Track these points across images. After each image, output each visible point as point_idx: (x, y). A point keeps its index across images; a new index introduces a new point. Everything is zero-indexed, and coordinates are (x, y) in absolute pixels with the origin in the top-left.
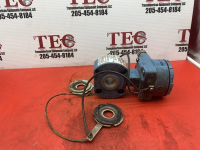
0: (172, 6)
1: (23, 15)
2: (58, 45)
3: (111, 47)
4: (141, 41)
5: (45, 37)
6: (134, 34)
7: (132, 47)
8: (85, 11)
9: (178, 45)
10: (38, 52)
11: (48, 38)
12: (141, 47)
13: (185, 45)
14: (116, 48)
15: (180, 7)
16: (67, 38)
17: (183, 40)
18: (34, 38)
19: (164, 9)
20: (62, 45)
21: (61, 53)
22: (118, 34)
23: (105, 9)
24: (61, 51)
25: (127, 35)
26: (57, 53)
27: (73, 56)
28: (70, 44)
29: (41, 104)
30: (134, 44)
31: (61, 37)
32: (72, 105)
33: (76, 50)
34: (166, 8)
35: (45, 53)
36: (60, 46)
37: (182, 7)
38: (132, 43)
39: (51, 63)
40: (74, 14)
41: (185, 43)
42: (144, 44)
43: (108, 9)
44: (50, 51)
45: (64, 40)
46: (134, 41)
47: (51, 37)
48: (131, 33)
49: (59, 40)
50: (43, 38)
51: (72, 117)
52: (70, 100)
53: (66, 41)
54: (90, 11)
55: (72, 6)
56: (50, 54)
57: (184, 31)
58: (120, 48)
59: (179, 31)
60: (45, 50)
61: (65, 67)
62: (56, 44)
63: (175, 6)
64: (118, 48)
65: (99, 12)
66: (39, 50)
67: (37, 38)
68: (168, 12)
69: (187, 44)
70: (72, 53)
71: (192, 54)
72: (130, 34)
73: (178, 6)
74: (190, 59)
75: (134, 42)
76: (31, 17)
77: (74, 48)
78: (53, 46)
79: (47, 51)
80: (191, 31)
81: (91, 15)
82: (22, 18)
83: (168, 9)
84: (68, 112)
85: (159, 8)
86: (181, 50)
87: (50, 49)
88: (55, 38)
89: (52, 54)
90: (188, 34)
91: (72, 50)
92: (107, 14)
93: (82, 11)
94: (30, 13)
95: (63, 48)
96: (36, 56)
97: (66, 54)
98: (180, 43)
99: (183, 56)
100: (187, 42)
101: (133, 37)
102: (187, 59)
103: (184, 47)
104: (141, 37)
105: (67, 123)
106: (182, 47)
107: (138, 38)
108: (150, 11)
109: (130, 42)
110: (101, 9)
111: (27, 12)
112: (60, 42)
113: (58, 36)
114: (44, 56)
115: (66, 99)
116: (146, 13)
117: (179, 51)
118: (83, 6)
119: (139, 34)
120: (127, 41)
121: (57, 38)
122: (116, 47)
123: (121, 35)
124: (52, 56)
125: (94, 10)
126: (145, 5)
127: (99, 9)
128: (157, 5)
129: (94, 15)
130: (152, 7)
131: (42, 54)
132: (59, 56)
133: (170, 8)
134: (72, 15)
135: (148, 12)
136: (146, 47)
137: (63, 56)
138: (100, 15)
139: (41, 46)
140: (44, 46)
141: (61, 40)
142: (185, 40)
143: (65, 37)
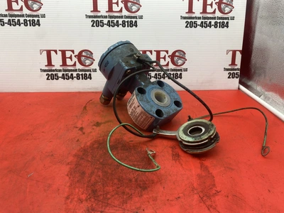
0: (218, 21)
1: (28, 22)
2: (72, 63)
4: (180, 62)
5: (56, 51)
6: (170, 53)
7: (168, 70)
8: (109, 21)
9: (228, 70)
10: (45, 71)
11: (60, 53)
12: (179, 70)
13: (235, 70)
15: (228, 23)
16: (84, 54)
17: (233, 63)
18: (41, 52)
19: (208, 23)
20: (77, 63)
21: (75, 74)
22: (151, 52)
23: (134, 20)
25: (162, 54)
26: (70, 73)
27: (91, 79)
28: (88, 62)
30: (171, 66)
31: (76, 53)
32: (84, 133)
33: (95, 70)
34: (210, 22)
35: (54, 73)
36: (75, 65)
37: (230, 22)
38: (168, 65)
39: (61, 86)
40: (95, 25)
41: (236, 67)
42: (183, 67)
43: (138, 20)
44: (60, 71)
45: (79, 56)
46: (170, 62)
47: (63, 52)
48: (167, 52)
49: (73, 56)
50: (53, 53)
53: (83, 59)
54: (115, 22)
55: (92, 14)
56: (60, 74)
57: (234, 53)
59: (228, 52)
60: (54, 68)
61: (80, 93)
62: (69, 62)
63: (222, 21)
65: (126, 23)
66: (47, 68)
67: (45, 53)
68: (213, 27)
69: (238, 69)
70: (90, 75)
71: (246, 82)
72: (165, 53)
73: (225, 21)
74: (242, 88)
75: (170, 64)
76: (39, 25)
77: (92, 67)
79: (56, 70)
80: (242, 52)
81: (116, 27)
82: (27, 25)
83: (213, 23)
84: (78, 140)
85: (202, 22)
86: (232, 76)
87: (61, 68)
88: (68, 54)
89: (63, 75)
90: (239, 56)
91: (89, 70)
92: (136, 26)
93: (105, 21)
94: (38, 21)
95: (79, 66)
96: (41, 76)
97: (82, 75)
98: (230, 67)
99: (234, 83)
100: (239, 66)
101: (169, 56)
102: (239, 89)
103: (235, 72)
104: (180, 58)
106: (232, 72)
107: (176, 59)
108: (191, 25)
109: (165, 63)
110: (130, 20)
111: (34, 18)
112: (75, 59)
113: (73, 51)
114: (52, 77)
116: (186, 27)
117: (229, 77)
118: (107, 14)
119: (177, 54)
120: (162, 62)
121: (71, 53)
123: (154, 54)
124: (63, 77)
125: (120, 21)
126: (185, 18)
127: (126, 20)
128: (199, 18)
129: (121, 26)
130: (193, 21)
131: (50, 73)
132: (72, 77)
133: (216, 23)
134: (93, 26)
135: (188, 26)
136: (186, 70)
137: (78, 77)
138: (128, 27)
139: (50, 63)
140: (53, 64)
141: (75, 56)
142: (236, 63)
143: (81, 52)
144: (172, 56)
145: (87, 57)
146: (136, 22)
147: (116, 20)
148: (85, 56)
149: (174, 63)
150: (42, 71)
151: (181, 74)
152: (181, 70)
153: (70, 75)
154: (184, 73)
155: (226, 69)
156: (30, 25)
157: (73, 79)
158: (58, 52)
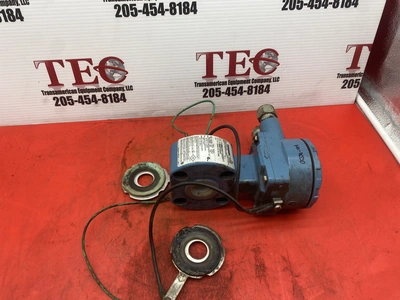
1: (1, 15)
2: (92, 79)
3: (204, 81)
4: (268, 68)
5: (61, 62)
6: (253, 55)
7: (248, 82)
8: (146, 6)
9: (343, 76)
10: (49, 93)
11: (68, 65)
12: (266, 81)
13: (356, 75)
14: (215, 84)
16: (108, 63)
17: (354, 65)
18: (37, 64)
20: (100, 79)
21: (98, 95)
22: (221, 54)
23: (191, 1)
24: (99, 90)
25: (240, 57)
26: (91, 95)
27: (125, 100)
28: (117, 76)
29: (72, 225)
30: (254, 75)
31: (96, 63)
33: (130, 88)
35: (65, 96)
36: (96, 81)
38: (248, 73)
39: (78, 113)
40: (121, 13)
41: (357, 72)
42: (274, 75)
43: (199, 2)
44: (74, 92)
45: (102, 67)
46: (252, 68)
47: (74, 63)
48: (248, 53)
49: (91, 68)
50: (56, 66)
51: (132, 255)
52: (125, 214)
53: (108, 71)
54: (157, 6)
56: (75, 97)
57: (359, 48)
58: (224, 83)
59: (349, 48)
60: (63, 89)
62: (85, 77)
64: (219, 83)
65: (177, 8)
66: (52, 89)
67: (43, 66)
68: (330, 7)
69: (360, 74)
70: (123, 95)
71: (368, 90)
72: (245, 55)
74: (361, 102)
75: (252, 71)
76: (22, 19)
77: (125, 83)
78: (79, 80)
79: (68, 91)
80: (372, 48)
81: (159, 15)
84: (124, 243)
86: (348, 84)
87: (75, 88)
88: (83, 66)
89: (80, 97)
90: (365, 54)
91: (121, 89)
92: (195, 12)
93: (140, 5)
94: (18, 11)
95: (103, 83)
96: (45, 101)
97: (110, 95)
98: (347, 72)
99: (352, 94)
100: (362, 70)
102: (356, 101)
103: (355, 78)
104: (268, 61)
105: (125, 270)
106: (349, 79)
107: (262, 63)
108: (292, 4)
109: (244, 71)
111: (10, 7)
112: (95, 73)
113: (90, 61)
114: (63, 101)
115: (119, 212)
116: (284, 9)
117: (343, 87)
119: (264, 55)
120: (239, 69)
121: (87, 64)
122: (215, 80)
123: (227, 57)
124: (81, 100)
125: (167, 3)
129: (167, 13)
131: (59, 96)
132: (95, 100)
134: (118, 15)
135: (288, 6)
136: (277, 80)
137: (104, 99)
138: (180, 13)
139: (54, 81)
140: (60, 82)
141: (95, 68)
142: (359, 65)
143: (103, 62)
144: (256, 60)
145: (115, 69)
146: (194, 4)
147: (158, 3)
148: (111, 67)
149: (258, 69)
150: (44, 93)
151: (268, 86)
152: (269, 80)
153: (90, 97)
154: (273, 85)
155: (340, 76)
156: (6, 21)
157: (96, 102)
158: (65, 63)
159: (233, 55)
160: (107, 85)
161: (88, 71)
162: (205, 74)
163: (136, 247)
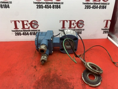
0: (101, 5)
1: (3, 6)
2: (28, 27)
3: (62, 29)
4: (81, 26)
5: (19, 21)
6: (76, 22)
7: (75, 30)
8: (46, 5)
9: (103, 29)
10: (14, 31)
11: (21, 22)
15: (106, 6)
16: (33, 22)
17: (106, 26)
18: (11, 22)
19: (96, 6)
20: (30, 27)
21: (29, 32)
22: (67, 21)
23: (59, 5)
24: (30, 31)
25: (73, 22)
26: (27, 32)
28: (35, 27)
31: (29, 22)
32: (37, 70)
33: (39, 31)
34: (97, 6)
35: (19, 32)
36: (29, 28)
37: (107, 6)
38: (75, 27)
39: (22, 38)
40: (38, 7)
41: (107, 28)
42: (83, 28)
43: (61, 5)
44: (22, 31)
46: (76, 26)
47: (23, 22)
48: (75, 21)
49: (28, 23)
50: (17, 22)
51: (37, 80)
52: (35, 67)
53: (33, 25)
54: (49, 6)
56: (22, 33)
57: (107, 21)
59: (104, 21)
60: (18, 30)
62: (26, 26)
63: (103, 5)
65: (55, 6)
66: (15, 30)
67: (13, 22)
68: (98, 8)
69: (108, 29)
71: (111, 35)
72: (74, 22)
73: (105, 5)
74: (109, 38)
75: (76, 27)
76: (9, 7)
77: (38, 29)
78: (24, 27)
79: (20, 31)
80: (111, 21)
81: (49, 8)
83: (99, 6)
84: (34, 76)
85: (93, 6)
86: (105, 32)
87: (22, 30)
88: (25, 23)
89: (23, 33)
90: (109, 23)
91: (36, 31)
93: (44, 5)
94: (8, 5)
95: (31, 29)
96: (12, 34)
97: (33, 33)
98: (104, 28)
99: (106, 36)
101: (76, 23)
102: (107, 38)
103: (107, 30)
104: (81, 24)
105: (34, 85)
106: (105, 30)
107: (79, 24)
108: (88, 7)
109: (74, 27)
110: (56, 5)
111: (6, 4)
112: (29, 25)
113: (28, 21)
114: (18, 34)
115: (33, 66)
116: (85, 8)
117: (103, 33)
118: (45, 2)
119: (80, 22)
120: (72, 26)
121: (27, 22)
122: (65, 29)
123: (69, 22)
124: (23, 34)
125: (52, 5)
126: (85, 4)
127: (55, 5)
128: (92, 4)
129: (52, 8)
130: (89, 5)
131: (17, 32)
132: (28, 34)
133: (100, 6)
134: (37, 8)
135: (86, 8)
136: (84, 30)
137: (31, 34)
138: (56, 8)
139: (16, 27)
140: (18, 28)
141: (29, 24)
142: (107, 26)
143: (32, 22)
144: (77, 23)
145: (35, 24)
146: (60, 6)
147: (49, 5)
148: (34, 23)
149: (78, 26)
150: (13, 31)
151: (81, 32)
152: (81, 30)
153: (27, 33)
154: (82, 31)
155: (102, 29)
156: (4, 8)
157: (28, 35)
158: (20, 22)
159: (70, 21)
160: (32, 29)
161: (27, 24)
162: (62, 27)
163: (38, 77)
